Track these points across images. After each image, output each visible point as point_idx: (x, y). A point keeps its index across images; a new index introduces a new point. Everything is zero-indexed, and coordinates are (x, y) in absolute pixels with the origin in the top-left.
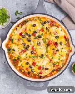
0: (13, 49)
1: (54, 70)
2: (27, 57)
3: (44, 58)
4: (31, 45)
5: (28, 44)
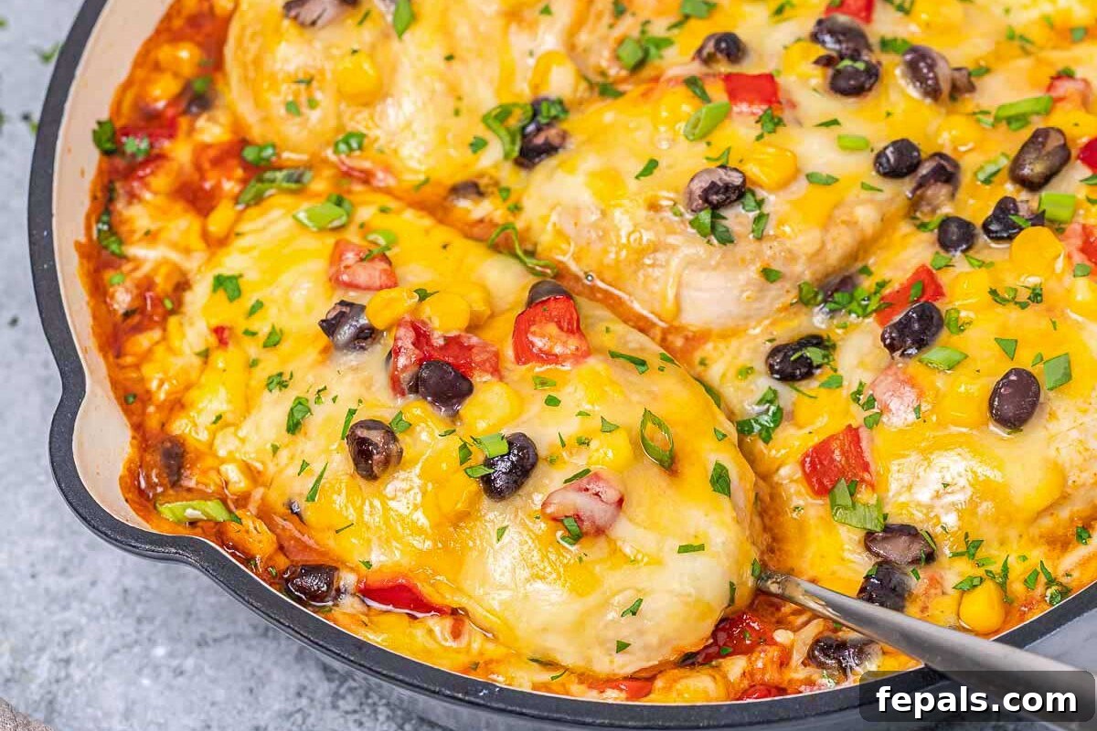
1: (197, 99)
3: (478, 145)
4: (835, 122)
5: (888, 114)
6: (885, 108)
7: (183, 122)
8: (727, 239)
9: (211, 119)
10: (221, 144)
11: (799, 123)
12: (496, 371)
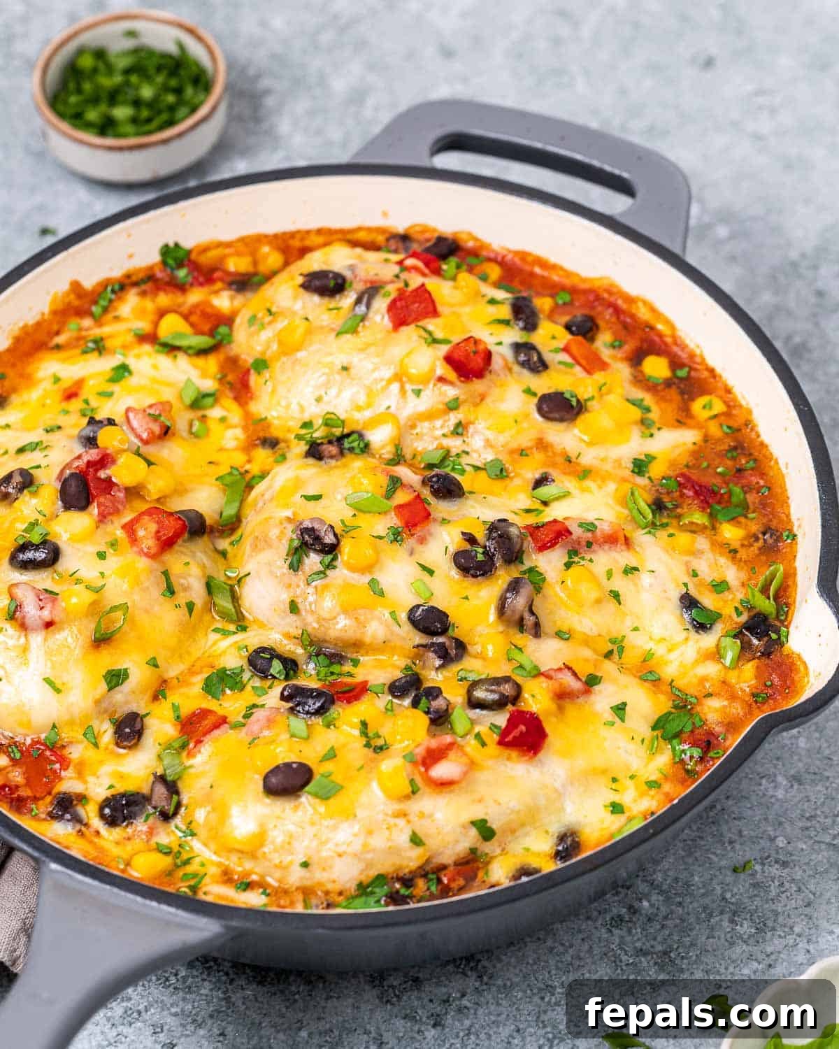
0: (701, 627)
1: (244, 283)
2: (540, 482)
4: (431, 572)
5: (466, 598)
6: (470, 592)
7: (219, 285)
8: (295, 567)
9: (232, 298)
10: (219, 311)
11: (412, 553)
12: (103, 518)
